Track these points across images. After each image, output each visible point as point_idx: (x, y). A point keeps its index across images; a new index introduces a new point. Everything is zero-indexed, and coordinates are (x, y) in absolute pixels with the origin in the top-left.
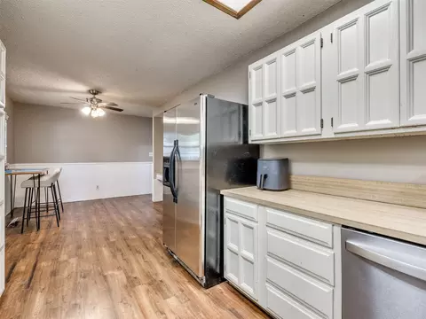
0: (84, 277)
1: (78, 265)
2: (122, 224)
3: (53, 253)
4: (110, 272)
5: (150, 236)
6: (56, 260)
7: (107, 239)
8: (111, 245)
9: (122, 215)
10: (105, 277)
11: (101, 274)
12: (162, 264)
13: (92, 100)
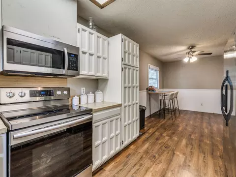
0: (166, 148)
1: (167, 141)
2: (206, 131)
3: (162, 130)
4: (178, 153)
5: (221, 147)
6: (161, 134)
7: (190, 135)
8: (190, 140)
9: (210, 125)
10: (174, 154)
11: (173, 151)
12: (216, 172)
13: (189, 53)
